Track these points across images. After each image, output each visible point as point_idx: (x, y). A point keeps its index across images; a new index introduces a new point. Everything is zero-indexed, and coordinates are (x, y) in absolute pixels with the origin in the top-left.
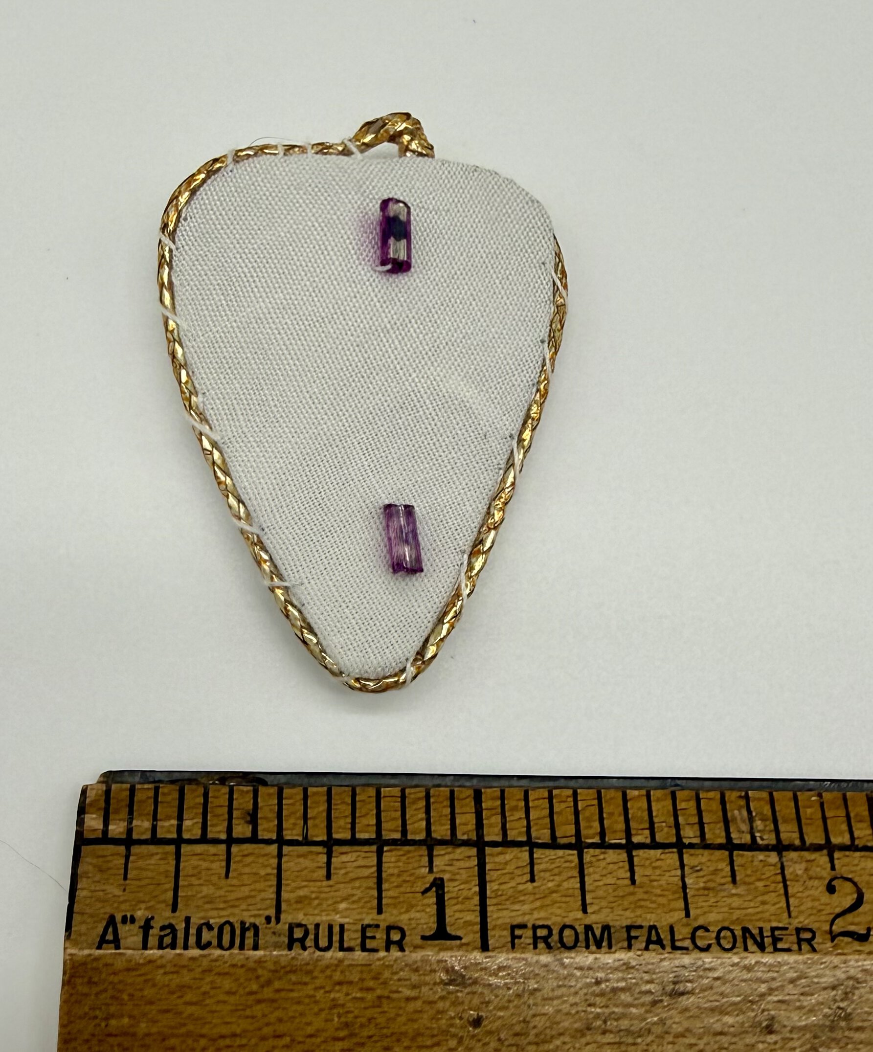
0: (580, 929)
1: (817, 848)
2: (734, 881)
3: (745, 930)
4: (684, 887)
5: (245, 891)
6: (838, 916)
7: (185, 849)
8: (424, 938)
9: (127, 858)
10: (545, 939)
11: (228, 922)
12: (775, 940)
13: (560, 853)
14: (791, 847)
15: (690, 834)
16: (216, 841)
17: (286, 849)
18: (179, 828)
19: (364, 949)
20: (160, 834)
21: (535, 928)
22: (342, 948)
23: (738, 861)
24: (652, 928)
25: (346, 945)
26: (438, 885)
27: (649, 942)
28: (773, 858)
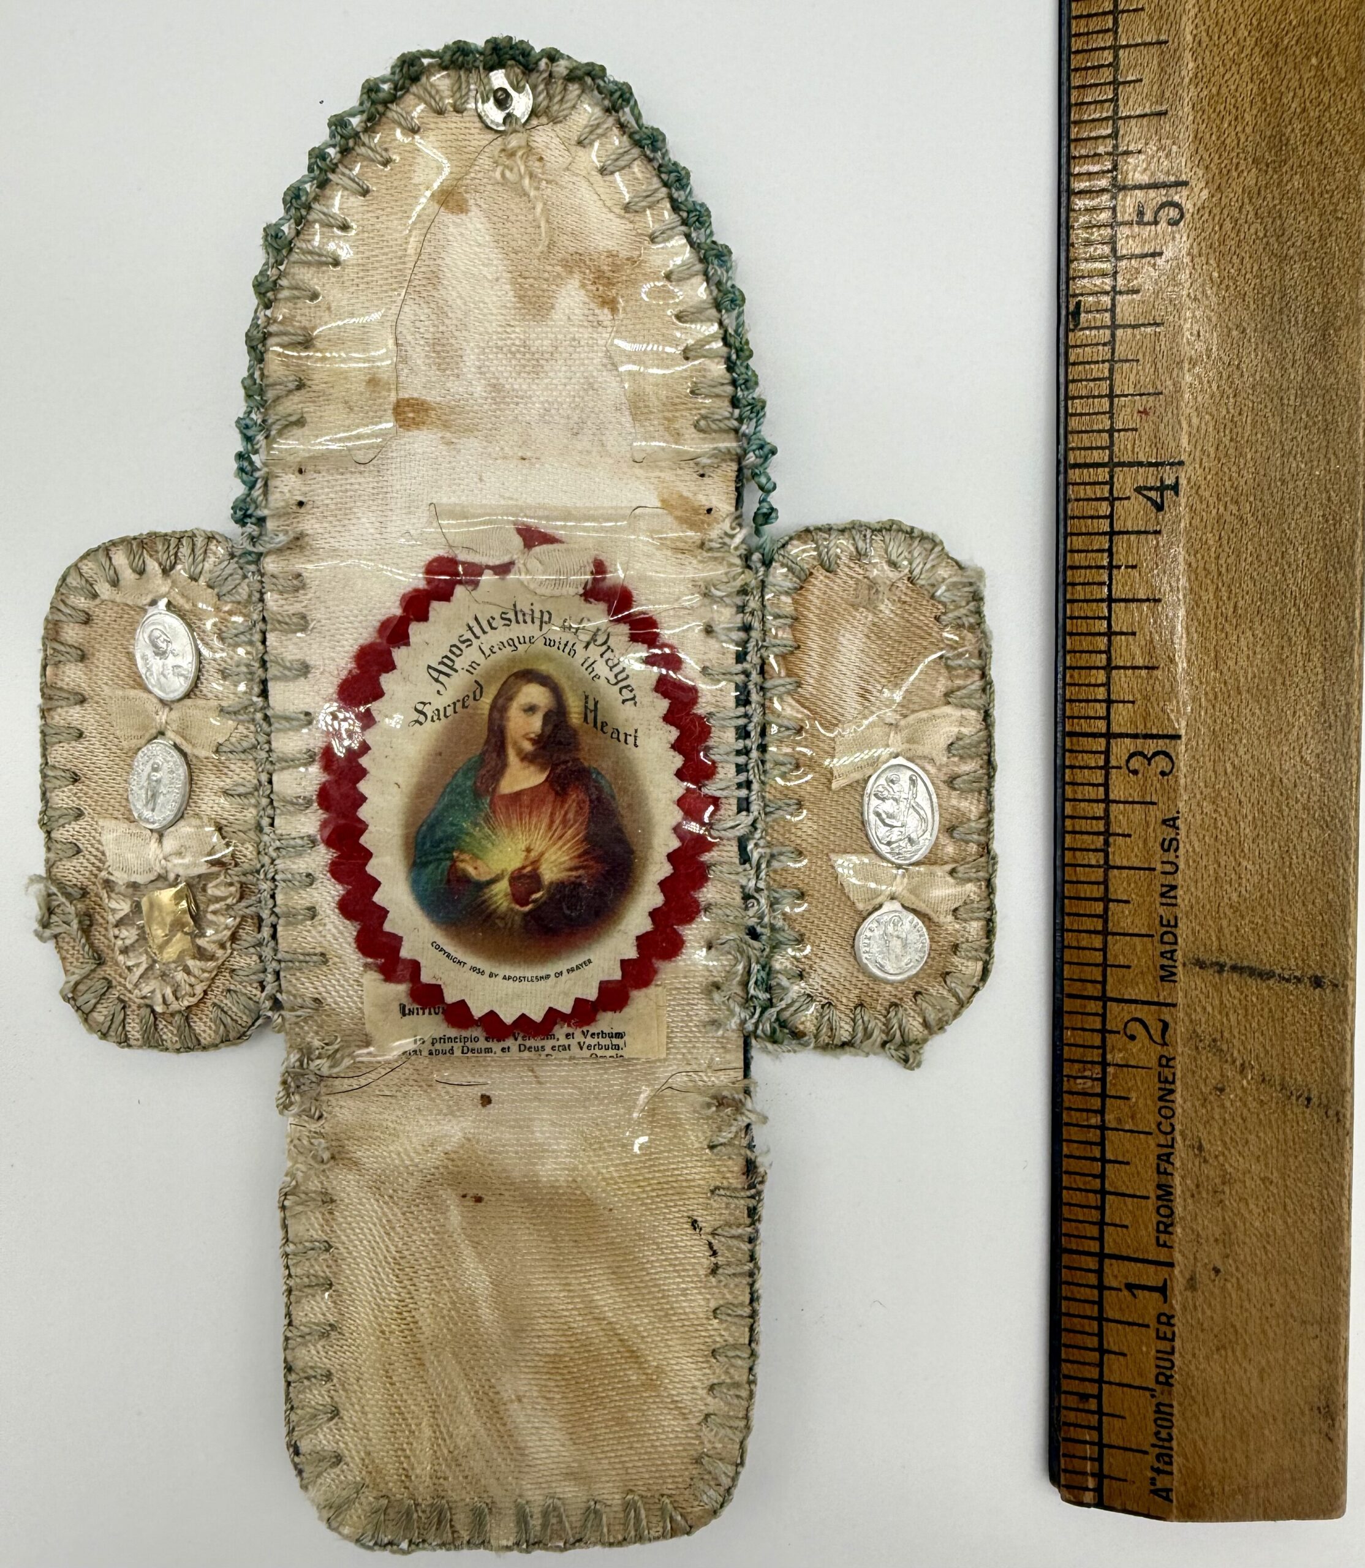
0: (1160, 1203)
1: (1104, 1040)
2: (1128, 1099)
3: (1161, 1099)
4: (1132, 1131)
5: (1134, 1408)
6: (1151, 1037)
7: (1105, 1441)
8: (1165, 1301)
9: (1112, 1478)
10: (1167, 1226)
11: (1155, 1421)
12: (1166, 1081)
13: (1107, 1206)
14: (1104, 1055)
15: (1095, 1120)
16: (1100, 1422)
17: (1106, 1379)
18: (1092, 1443)
19: (1173, 1340)
20: (1096, 1456)
21: (1158, 1231)
22: (1172, 1353)
23: (1113, 1093)
24: (1159, 1157)
25: (1169, 1349)
26: (1130, 1287)
27: (1168, 1161)
28: (1111, 1070)
